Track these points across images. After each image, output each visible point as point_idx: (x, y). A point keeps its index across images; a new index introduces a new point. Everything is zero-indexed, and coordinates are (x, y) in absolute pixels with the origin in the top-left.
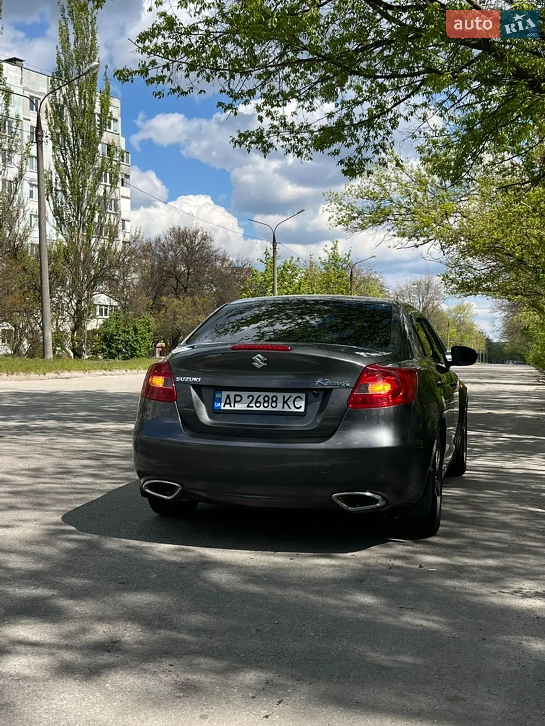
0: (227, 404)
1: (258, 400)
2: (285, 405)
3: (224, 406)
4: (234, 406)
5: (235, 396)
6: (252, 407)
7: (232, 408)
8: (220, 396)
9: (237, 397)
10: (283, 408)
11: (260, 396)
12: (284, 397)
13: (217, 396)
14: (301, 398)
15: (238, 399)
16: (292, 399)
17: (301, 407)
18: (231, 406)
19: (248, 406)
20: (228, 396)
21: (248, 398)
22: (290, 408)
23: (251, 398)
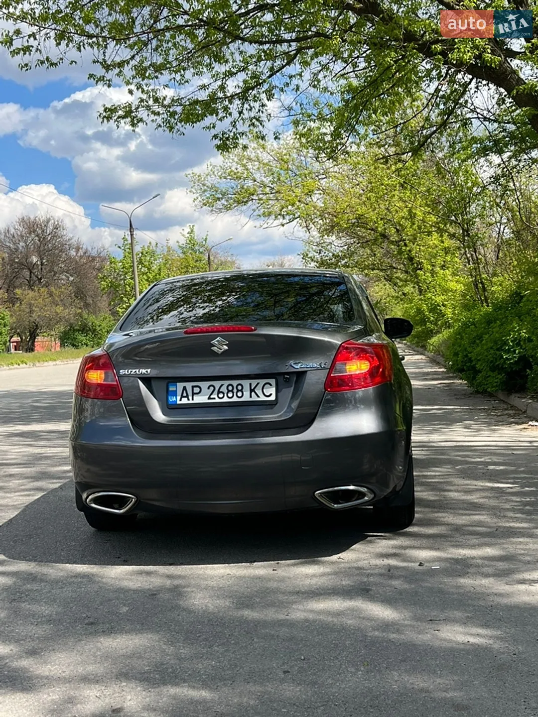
0: (185, 397)
1: (221, 390)
2: (253, 393)
3: (181, 400)
4: (193, 400)
5: (193, 387)
6: (214, 398)
7: (191, 402)
8: (175, 389)
9: (195, 389)
10: (251, 397)
11: (222, 385)
12: (250, 384)
13: (172, 388)
14: (271, 385)
15: (196, 390)
16: (260, 386)
17: (271, 395)
18: (189, 400)
19: (209, 398)
20: (185, 388)
21: (209, 388)
22: (258, 397)
23: (212, 388)
